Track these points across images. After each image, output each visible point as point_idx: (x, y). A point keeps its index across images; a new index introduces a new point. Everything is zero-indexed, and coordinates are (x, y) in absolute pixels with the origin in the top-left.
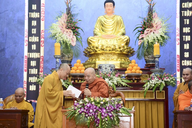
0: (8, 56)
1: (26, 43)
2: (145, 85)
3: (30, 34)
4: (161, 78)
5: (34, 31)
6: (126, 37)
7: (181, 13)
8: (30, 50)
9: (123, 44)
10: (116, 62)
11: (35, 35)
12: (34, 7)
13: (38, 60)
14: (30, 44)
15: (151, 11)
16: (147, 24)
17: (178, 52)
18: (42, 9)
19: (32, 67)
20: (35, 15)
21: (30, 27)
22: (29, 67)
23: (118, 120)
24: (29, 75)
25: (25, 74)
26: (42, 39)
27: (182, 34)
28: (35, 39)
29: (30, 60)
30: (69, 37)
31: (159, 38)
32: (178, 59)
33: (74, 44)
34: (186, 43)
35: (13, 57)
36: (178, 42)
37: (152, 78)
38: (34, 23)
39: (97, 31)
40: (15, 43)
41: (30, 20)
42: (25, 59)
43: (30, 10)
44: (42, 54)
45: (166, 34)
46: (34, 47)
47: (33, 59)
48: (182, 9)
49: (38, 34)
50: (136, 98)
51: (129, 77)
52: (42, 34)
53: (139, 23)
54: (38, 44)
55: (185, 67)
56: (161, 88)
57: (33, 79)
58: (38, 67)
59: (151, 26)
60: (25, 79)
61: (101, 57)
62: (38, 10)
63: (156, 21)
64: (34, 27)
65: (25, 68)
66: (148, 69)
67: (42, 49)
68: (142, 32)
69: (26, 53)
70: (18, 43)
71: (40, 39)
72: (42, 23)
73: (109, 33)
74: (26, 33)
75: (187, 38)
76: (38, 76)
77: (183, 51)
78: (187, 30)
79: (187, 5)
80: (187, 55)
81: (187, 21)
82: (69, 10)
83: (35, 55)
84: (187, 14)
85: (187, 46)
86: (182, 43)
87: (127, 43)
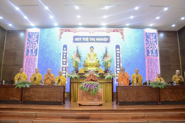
0: (55, 66)
1: (62, 62)
2: (106, 77)
3: (63, 58)
4: (111, 75)
5: (65, 57)
6: (98, 60)
7: (116, 52)
8: (63, 64)
9: (97, 62)
10: (94, 69)
11: (65, 59)
12: (65, 49)
13: (66, 68)
14: (63, 62)
15: (106, 51)
16: (105, 56)
17: (115, 65)
18: (68, 50)
19: (64, 70)
20: (65, 52)
21: (63, 56)
23: (98, 89)
26: (67, 60)
27: (117, 59)
28: (65, 60)
29: (63, 68)
30: (77, 60)
31: (109, 60)
32: (115, 68)
33: (79, 62)
34: (118, 62)
35: (57, 67)
36: (115, 62)
37: (108, 75)
38: (65, 54)
39: (88, 57)
40: (58, 62)
41: (63, 53)
42: (61, 67)
43: (63, 50)
44: (67, 65)
45: (112, 59)
46: (64, 63)
47: (64, 67)
48: (116, 51)
49: (66, 58)
50: (103, 82)
51: (100, 74)
53: (102, 55)
54: (66, 62)
55: (118, 71)
56: (111, 78)
58: (66, 70)
59: (107, 56)
61: (89, 67)
62: (66, 50)
63: (108, 54)
64: (64, 56)
66: (106, 71)
67: (67, 64)
68: (104, 58)
71: (66, 60)
72: (68, 54)
73: (92, 58)
75: (118, 61)
76: (66, 73)
77: (117, 65)
78: (118, 58)
79: (118, 49)
80: (118, 66)
81: (118, 55)
82: (77, 50)
83: (65, 66)
84: (118, 52)
85: (118, 63)
86: (117, 62)
87: (98, 62)
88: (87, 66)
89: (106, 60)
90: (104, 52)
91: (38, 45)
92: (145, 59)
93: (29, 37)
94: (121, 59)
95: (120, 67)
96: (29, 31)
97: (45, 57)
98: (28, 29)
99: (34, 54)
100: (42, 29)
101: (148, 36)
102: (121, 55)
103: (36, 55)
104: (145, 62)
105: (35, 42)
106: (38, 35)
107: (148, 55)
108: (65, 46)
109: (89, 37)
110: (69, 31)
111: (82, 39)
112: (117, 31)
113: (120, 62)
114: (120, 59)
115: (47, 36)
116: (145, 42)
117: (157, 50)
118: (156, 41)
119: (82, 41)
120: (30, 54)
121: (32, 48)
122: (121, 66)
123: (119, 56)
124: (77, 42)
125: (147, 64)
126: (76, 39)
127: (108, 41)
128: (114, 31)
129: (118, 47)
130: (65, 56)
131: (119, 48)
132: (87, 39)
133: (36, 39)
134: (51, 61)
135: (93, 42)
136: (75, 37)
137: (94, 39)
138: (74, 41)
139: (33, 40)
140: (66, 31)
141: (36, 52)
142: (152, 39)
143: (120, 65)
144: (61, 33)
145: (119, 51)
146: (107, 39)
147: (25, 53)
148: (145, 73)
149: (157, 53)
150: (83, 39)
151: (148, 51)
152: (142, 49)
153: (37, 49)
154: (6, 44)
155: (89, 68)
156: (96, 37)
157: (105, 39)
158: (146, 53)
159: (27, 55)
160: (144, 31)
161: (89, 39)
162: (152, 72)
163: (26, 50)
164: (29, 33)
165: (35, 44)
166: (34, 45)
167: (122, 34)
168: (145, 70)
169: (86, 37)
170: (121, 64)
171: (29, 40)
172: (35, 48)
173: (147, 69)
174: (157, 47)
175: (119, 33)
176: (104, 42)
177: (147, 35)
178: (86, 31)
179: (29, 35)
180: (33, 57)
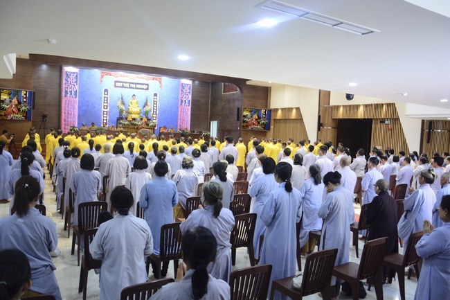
0: (96, 110)
1: (103, 106)
5: (106, 102)
6: (139, 108)
7: (154, 100)
12: (106, 93)
13: (107, 112)
15: (147, 100)
16: (146, 105)
18: (109, 94)
20: (106, 96)
21: (104, 100)
22: (104, 114)
25: (102, 116)
26: (108, 105)
27: (154, 106)
28: (106, 104)
29: (104, 111)
30: (121, 106)
35: (98, 110)
36: (152, 109)
39: (130, 105)
41: (104, 97)
42: (102, 111)
44: (108, 109)
46: (105, 107)
52: (108, 103)
57: (105, 118)
58: (107, 114)
60: (102, 118)
61: (134, 114)
63: (148, 104)
65: (102, 114)
66: (149, 120)
68: (144, 107)
69: (103, 109)
70: (100, 105)
72: (109, 99)
73: (134, 106)
74: (103, 102)
75: (155, 108)
76: (107, 117)
79: (155, 97)
80: (155, 113)
82: (122, 98)
83: (106, 110)
84: (156, 100)
85: (155, 110)
87: (140, 110)
88: (131, 113)
89: (147, 108)
90: (145, 101)
91: (77, 87)
92: (178, 108)
93: (66, 77)
94: (158, 106)
96: (66, 70)
97: (86, 100)
98: (65, 68)
99: (74, 96)
100: (82, 69)
101: (183, 86)
102: (158, 103)
103: (76, 97)
104: (178, 111)
105: (74, 83)
106: (77, 76)
107: (181, 105)
108: (106, 90)
109: (130, 83)
110: (110, 75)
112: (156, 80)
115: (87, 78)
116: (180, 92)
117: (190, 100)
118: (190, 92)
119: (123, 87)
120: (69, 95)
121: (70, 90)
122: (157, 113)
123: (156, 104)
124: (118, 87)
125: (179, 113)
126: (117, 84)
127: (147, 89)
128: (153, 79)
129: (155, 95)
130: (106, 100)
131: (157, 96)
132: (127, 85)
133: (75, 80)
134: (92, 104)
135: (133, 88)
136: (116, 82)
137: (134, 86)
138: (115, 86)
139: (71, 81)
140: (107, 75)
141: (76, 94)
142: (187, 90)
144: (102, 76)
146: (147, 86)
147: (63, 94)
148: (177, 120)
149: (189, 103)
150: (124, 84)
151: (182, 101)
152: (177, 99)
156: (136, 84)
157: (145, 87)
158: (180, 103)
159: (65, 96)
160: (180, 82)
161: (130, 85)
162: (183, 120)
163: (64, 91)
164: (67, 72)
166: (73, 86)
167: (160, 82)
169: (127, 83)
170: (157, 111)
171: (66, 80)
172: (75, 90)
173: (179, 117)
174: (190, 97)
175: (157, 82)
176: (142, 89)
178: (127, 76)
179: (67, 74)
180: (73, 100)
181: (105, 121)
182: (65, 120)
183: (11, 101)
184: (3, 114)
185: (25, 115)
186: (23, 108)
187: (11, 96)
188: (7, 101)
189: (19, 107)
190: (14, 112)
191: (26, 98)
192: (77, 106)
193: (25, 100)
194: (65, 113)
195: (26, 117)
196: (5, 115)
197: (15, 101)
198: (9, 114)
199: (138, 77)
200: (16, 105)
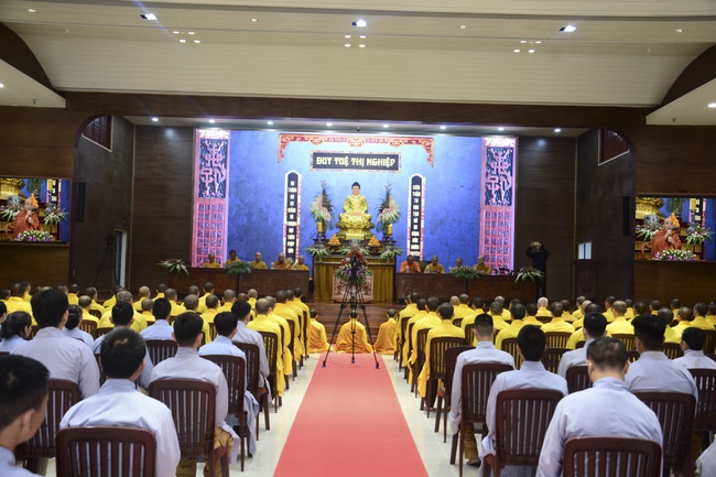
1: (285, 213)
2: (382, 255)
3: (289, 206)
4: (392, 250)
5: (292, 203)
6: (368, 215)
7: (412, 194)
8: (289, 220)
9: (366, 221)
11: (293, 207)
12: (293, 183)
13: (295, 228)
14: (289, 214)
15: (388, 195)
16: (385, 205)
17: (409, 225)
18: (299, 185)
19: (290, 234)
20: (293, 190)
21: (289, 200)
22: (288, 233)
24: (288, 240)
25: (284, 239)
26: (299, 211)
27: (413, 210)
28: (293, 210)
29: (288, 227)
30: (325, 214)
31: (394, 217)
32: (409, 230)
33: (329, 219)
34: (415, 217)
35: (274, 225)
36: (409, 217)
37: (386, 250)
38: (292, 197)
39: (346, 208)
40: (277, 213)
41: (289, 194)
42: (285, 227)
43: (289, 186)
44: (299, 222)
45: (398, 213)
46: (292, 217)
47: (291, 227)
48: (413, 190)
49: (295, 206)
51: (371, 248)
52: (299, 206)
53: (379, 203)
54: (295, 215)
55: (414, 237)
56: (392, 257)
57: (291, 244)
58: (295, 233)
59: (388, 207)
60: (284, 243)
62: (296, 186)
63: (392, 203)
64: (292, 200)
65: (284, 234)
66: (387, 240)
67: (298, 219)
68: (381, 211)
69: (285, 222)
70: (279, 213)
71: (296, 210)
72: (299, 197)
73: (356, 211)
74: (286, 205)
75: (417, 214)
76: (295, 241)
77: (413, 224)
78: (416, 207)
79: (417, 187)
80: (416, 227)
81: (417, 201)
83: (292, 224)
84: (417, 194)
85: (416, 220)
86: (413, 217)
87: (370, 220)
88: (345, 229)
89: (387, 215)
90: (384, 198)
91: (226, 173)
92: (479, 211)
93: (202, 151)
94: (423, 209)
95: (419, 230)
96: (201, 136)
97: (247, 201)
98: (201, 131)
99: (219, 194)
100: (236, 132)
101: (491, 154)
102: (423, 200)
103: (224, 196)
104: (478, 220)
105: (219, 165)
106: (225, 147)
107: (487, 202)
108: (293, 177)
109: (351, 156)
110: (303, 139)
111: (333, 161)
112: (417, 142)
113: (419, 218)
114: (419, 211)
115: (249, 151)
116: (484, 170)
117: (511, 189)
118: (510, 169)
119: (333, 166)
120: (208, 192)
121: (211, 179)
122: (422, 226)
123: (420, 204)
124: (322, 166)
125: (483, 224)
126: (320, 161)
127: (395, 167)
128: (410, 142)
129: (416, 181)
131: (420, 184)
132: (345, 161)
133: (221, 157)
134: (261, 211)
135: (359, 167)
136: (316, 155)
137: (360, 162)
138: (315, 166)
139: (214, 159)
140: (295, 139)
141: (223, 190)
142: (502, 163)
143: (419, 224)
144: (284, 145)
145: (420, 191)
146: (393, 160)
147: (196, 190)
148: (478, 243)
149: (511, 198)
150: (336, 159)
151: (489, 194)
152: (475, 188)
153: (225, 181)
154: (138, 161)
155: (350, 235)
156: (365, 156)
157: (388, 162)
158: (483, 198)
159: (201, 195)
160: (483, 143)
161: (350, 161)
162: (494, 243)
163: (197, 183)
164: (203, 140)
165: (220, 169)
166: (217, 171)
167: (428, 148)
168: (478, 237)
169: (342, 155)
170: (422, 222)
171: (202, 158)
172: (221, 180)
173: (482, 236)
174: (512, 181)
175: (421, 148)
176: (384, 168)
177: (489, 153)
178: (343, 140)
179: (203, 145)
180: (216, 202)
181: (291, 251)
182: (199, 251)
183: (22, 202)
184: (6, 229)
185: (54, 231)
186: (51, 216)
187: (24, 190)
188: (16, 202)
189: (41, 214)
190: (29, 225)
191: (56, 195)
192: (225, 217)
193: (54, 199)
194: (199, 234)
195: (57, 235)
196: (12, 232)
197: (32, 201)
198: (20, 229)
199: (369, 141)
200: (34, 210)
